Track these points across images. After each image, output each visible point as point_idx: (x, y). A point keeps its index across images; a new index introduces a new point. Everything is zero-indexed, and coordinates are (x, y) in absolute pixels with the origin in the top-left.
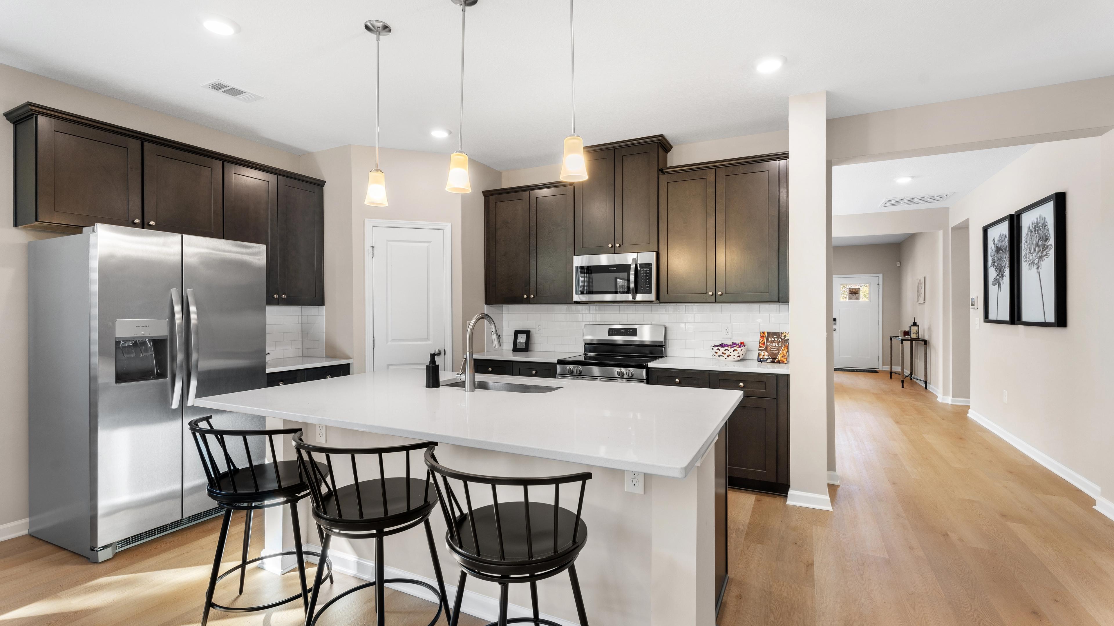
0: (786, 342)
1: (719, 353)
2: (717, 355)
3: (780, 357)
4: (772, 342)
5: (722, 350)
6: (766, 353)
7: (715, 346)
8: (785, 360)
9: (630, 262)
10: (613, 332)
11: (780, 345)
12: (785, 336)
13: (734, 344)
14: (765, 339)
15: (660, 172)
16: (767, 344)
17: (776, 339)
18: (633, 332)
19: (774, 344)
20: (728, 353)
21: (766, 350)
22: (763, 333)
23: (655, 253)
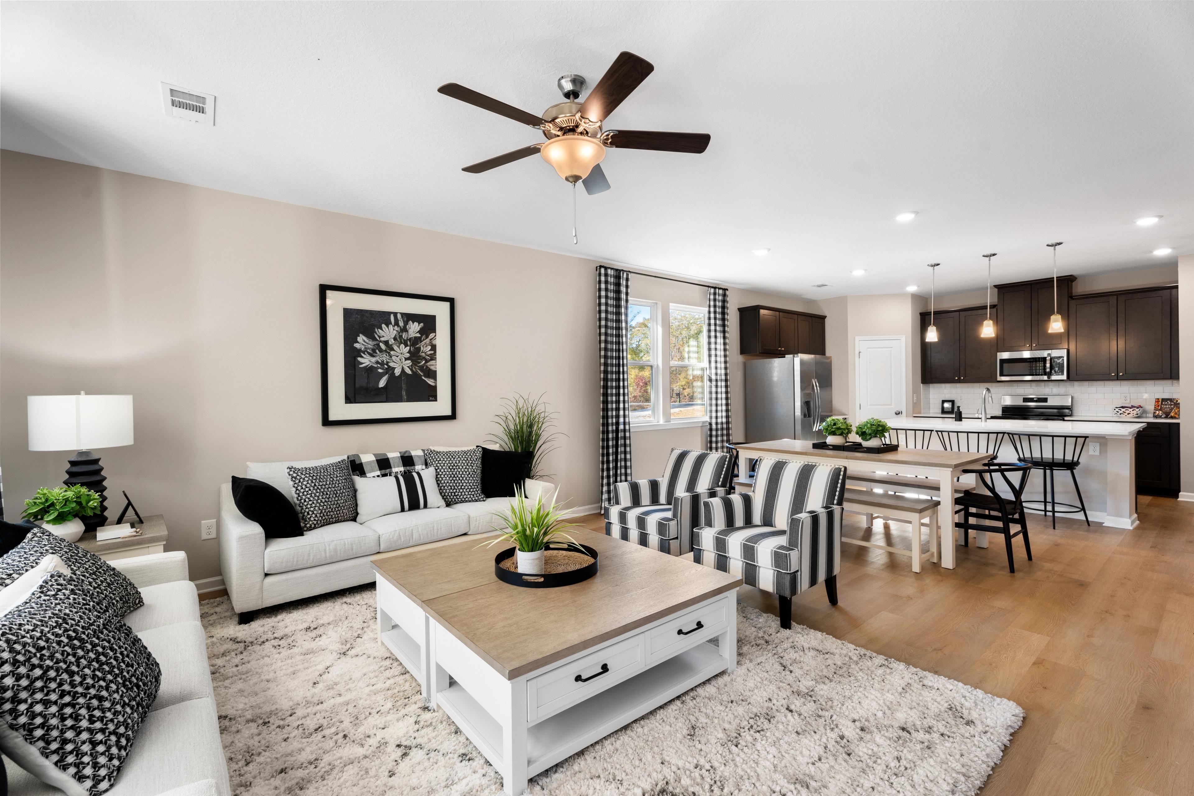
0: (1177, 405)
1: (1120, 412)
2: (1119, 413)
3: (1172, 414)
4: (1166, 405)
5: (1123, 410)
6: (1161, 412)
7: (1117, 408)
8: (1177, 416)
9: (1046, 356)
10: (1026, 400)
11: (1172, 406)
12: (1177, 401)
13: (1132, 407)
14: (1160, 403)
15: (1070, 299)
16: (1161, 406)
17: (1169, 403)
18: (1045, 400)
19: (1167, 406)
20: (1127, 412)
21: (1160, 410)
22: (1158, 399)
23: (1066, 350)
